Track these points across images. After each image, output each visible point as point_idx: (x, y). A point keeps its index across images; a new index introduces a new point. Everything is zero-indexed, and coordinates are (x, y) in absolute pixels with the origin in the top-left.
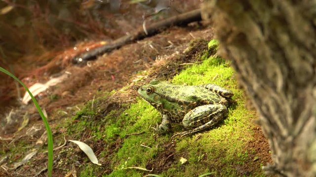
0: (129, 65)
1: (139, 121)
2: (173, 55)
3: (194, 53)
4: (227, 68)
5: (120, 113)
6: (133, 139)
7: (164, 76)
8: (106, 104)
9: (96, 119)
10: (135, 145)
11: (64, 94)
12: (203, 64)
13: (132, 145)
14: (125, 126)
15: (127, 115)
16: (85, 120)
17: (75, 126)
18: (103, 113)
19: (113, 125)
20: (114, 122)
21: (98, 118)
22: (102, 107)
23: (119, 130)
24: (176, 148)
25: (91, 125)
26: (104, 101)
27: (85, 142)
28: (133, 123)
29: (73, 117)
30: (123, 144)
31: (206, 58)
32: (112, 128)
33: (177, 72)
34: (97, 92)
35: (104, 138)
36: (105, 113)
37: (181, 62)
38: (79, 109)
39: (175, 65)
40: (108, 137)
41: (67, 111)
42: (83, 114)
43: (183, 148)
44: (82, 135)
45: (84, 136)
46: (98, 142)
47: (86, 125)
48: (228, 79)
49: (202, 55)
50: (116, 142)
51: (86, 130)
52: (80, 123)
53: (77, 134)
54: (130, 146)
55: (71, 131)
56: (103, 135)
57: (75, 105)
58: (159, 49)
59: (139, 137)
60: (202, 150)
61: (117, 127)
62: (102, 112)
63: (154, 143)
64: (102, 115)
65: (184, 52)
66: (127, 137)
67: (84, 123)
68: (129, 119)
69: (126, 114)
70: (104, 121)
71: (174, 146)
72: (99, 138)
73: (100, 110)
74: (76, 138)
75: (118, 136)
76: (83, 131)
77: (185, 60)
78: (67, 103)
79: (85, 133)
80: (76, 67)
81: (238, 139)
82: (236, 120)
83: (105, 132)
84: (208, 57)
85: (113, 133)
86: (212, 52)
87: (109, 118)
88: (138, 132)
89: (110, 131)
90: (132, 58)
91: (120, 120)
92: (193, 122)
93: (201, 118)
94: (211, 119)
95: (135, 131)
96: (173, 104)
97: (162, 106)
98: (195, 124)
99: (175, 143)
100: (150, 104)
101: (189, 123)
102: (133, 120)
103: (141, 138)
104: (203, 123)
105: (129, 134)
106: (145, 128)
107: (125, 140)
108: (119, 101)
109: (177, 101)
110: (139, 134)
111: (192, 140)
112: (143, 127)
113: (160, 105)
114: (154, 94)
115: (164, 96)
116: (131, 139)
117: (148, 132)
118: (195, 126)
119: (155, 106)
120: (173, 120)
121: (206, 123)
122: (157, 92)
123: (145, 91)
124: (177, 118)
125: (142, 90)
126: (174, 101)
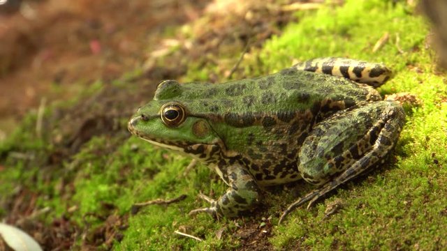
1: (171, 167)
4: (413, 18)
5: (117, 145)
6: (154, 217)
7: (238, 42)
9: (50, 162)
10: (160, 231)
12: (346, 5)
13: (149, 234)
14: (130, 181)
15: (136, 151)
16: (20, 165)
18: (69, 145)
19: (97, 178)
20: (101, 169)
21: (55, 159)
22: (66, 130)
23: (114, 193)
24: (271, 240)
25: (35, 179)
26: (72, 112)
27: (19, 227)
28: (152, 173)
30: (125, 229)
32: (96, 186)
35: (72, 214)
36: (74, 145)
40: (84, 210)
42: (14, 149)
43: (291, 240)
44: (10, 206)
45: (15, 208)
46: (57, 224)
47: (21, 180)
48: (416, 48)
50: (105, 224)
51: (21, 192)
52: (4, 173)
54: (144, 235)
56: (68, 206)
59: (170, 211)
60: (345, 244)
61: (110, 184)
62: (67, 142)
63: (211, 227)
64: (65, 151)
66: (136, 210)
67: (15, 173)
68: (141, 162)
70: (71, 167)
71: (268, 234)
72: (59, 216)
73: (59, 138)
75: (110, 207)
76: (15, 197)
82: (436, 162)
83: (75, 197)
85: (99, 199)
87: (86, 160)
88: (168, 198)
89: (89, 194)
91: (118, 163)
92: (333, 160)
93: (351, 144)
94: (373, 142)
95: (160, 194)
96: (249, 130)
97: (221, 146)
98: (339, 163)
99: (270, 226)
100: (181, 150)
101: (321, 166)
102: (152, 162)
103: (177, 213)
104: (358, 157)
105: (143, 204)
106: (187, 185)
107: (131, 219)
108: (114, 112)
109: (259, 118)
110: (169, 203)
111: (316, 216)
112: (180, 182)
113: (216, 144)
114: (191, 121)
115: (219, 117)
116: (148, 216)
117: (194, 197)
118: (338, 170)
119: (201, 151)
120: (255, 173)
121: (363, 155)
122: (195, 112)
123: (158, 120)
124: (268, 164)
125: (146, 119)
126: (248, 121)
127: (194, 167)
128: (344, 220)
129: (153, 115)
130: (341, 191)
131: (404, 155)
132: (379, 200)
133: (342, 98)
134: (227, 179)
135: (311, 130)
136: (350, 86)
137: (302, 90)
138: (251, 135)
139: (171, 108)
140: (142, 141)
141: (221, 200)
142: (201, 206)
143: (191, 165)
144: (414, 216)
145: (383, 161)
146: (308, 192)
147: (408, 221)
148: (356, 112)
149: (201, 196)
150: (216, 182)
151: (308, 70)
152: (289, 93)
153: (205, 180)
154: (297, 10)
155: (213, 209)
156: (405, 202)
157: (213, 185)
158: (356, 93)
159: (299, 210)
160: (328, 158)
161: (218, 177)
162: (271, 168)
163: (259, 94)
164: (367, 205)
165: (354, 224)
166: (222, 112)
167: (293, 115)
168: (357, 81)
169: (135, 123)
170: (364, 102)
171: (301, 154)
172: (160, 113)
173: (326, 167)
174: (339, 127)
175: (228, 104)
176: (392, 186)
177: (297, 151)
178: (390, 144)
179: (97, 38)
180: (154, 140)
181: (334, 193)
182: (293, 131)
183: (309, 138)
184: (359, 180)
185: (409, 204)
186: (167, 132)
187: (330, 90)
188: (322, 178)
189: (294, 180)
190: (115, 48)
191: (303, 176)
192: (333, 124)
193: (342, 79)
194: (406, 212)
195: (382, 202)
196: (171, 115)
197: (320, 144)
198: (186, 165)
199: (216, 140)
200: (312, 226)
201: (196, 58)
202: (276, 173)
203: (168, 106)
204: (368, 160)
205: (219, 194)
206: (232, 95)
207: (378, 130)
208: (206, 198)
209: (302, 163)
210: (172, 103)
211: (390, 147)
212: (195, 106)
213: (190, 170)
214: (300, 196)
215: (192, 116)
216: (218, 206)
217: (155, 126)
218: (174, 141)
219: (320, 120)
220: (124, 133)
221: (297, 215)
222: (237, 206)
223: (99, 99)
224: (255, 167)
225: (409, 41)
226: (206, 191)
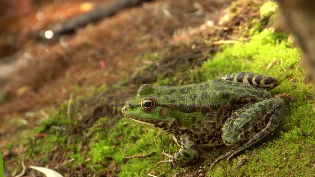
0: (129, 44)
1: (146, 136)
2: (203, 27)
3: (238, 24)
4: (291, 50)
5: (115, 122)
6: (136, 165)
7: (187, 62)
8: (92, 107)
9: (75, 132)
10: (139, 174)
11: (22, 90)
12: (251, 42)
13: (133, 175)
14: (122, 144)
15: (126, 126)
16: (57, 133)
17: (40, 143)
18: (87, 122)
19: (103, 142)
20: (105, 137)
21: (78, 130)
22: (85, 113)
23: (113, 150)
25: (66, 142)
26: (88, 103)
27: (56, 170)
28: (135, 139)
29: (36, 128)
30: (118, 172)
31: (257, 32)
32: (102, 147)
33: (209, 55)
34: (77, 88)
35: (87, 163)
36: (90, 122)
37: (216, 38)
38: (46, 116)
39: (204, 44)
40: (95, 161)
41: (27, 119)
42: (54, 124)
44: (51, 158)
45: (54, 159)
46: (78, 169)
47: (58, 142)
48: (292, 67)
49: (250, 27)
50: (107, 169)
51: (58, 149)
52: (48, 138)
53: (43, 157)
55: (33, 152)
56: (85, 158)
57: (39, 109)
58: (180, 17)
59: (146, 162)
61: (110, 145)
62: (85, 120)
63: (170, 172)
64: (84, 126)
65: (221, 22)
66: (125, 161)
67: (54, 138)
68: (129, 133)
69: (125, 123)
70: (88, 135)
71: (203, 176)
72: (80, 164)
73: (80, 118)
74: (41, 164)
75: (110, 159)
76: (54, 152)
77: (222, 36)
78: (26, 106)
79: (56, 155)
80: (41, 47)
81: (307, 165)
82: (304, 135)
83: (90, 153)
84: (261, 31)
85: (103, 154)
86: (267, 23)
87: (96, 131)
88: (144, 154)
89: (98, 151)
90: (134, 32)
91: (115, 133)
92: (243, 133)
93: (254, 124)
94: (267, 123)
95: (139, 152)
96: (193, 114)
97: (177, 123)
98: (246, 135)
99: (204, 171)
100: (153, 125)
101: (236, 136)
102: (135, 133)
103: (149, 163)
104: (257, 131)
105: (130, 157)
106: (156, 147)
107: (122, 166)
108: (113, 103)
109: (199, 108)
110: (145, 157)
111: (232, 166)
112: (151, 145)
113: (174, 122)
114: (159, 108)
115: (175, 106)
116: (132, 165)
117: (160, 154)
118: (246, 139)
119: (164, 126)
120: (196, 139)
121: (260, 130)
122: (162, 103)
123: (139, 108)
124: (204, 135)
125: (132, 107)
126: (193, 109)
127: (160, 136)
128: (249, 169)
129: (136, 104)
130: (247, 151)
131: (285, 131)
132: (269, 157)
133: (248, 96)
134: (180, 143)
135: (230, 115)
136: (254, 89)
137: (225, 91)
138: (194, 117)
139: (147, 101)
140: (130, 120)
141: (176, 155)
142: (164, 159)
143: (158, 135)
144: (290, 167)
145: (272, 134)
146: (228, 151)
147: (287, 170)
148: (257, 104)
149: (164, 153)
150: (173, 145)
151: (229, 79)
152: (217, 93)
153: (166, 143)
154: (223, 44)
155: (172, 161)
156: (285, 159)
157: (171, 147)
158: (257, 94)
159: (222, 162)
160: (240, 131)
161: (174, 142)
162: (206, 137)
163: (199, 93)
164: (262, 160)
165: (254, 171)
166: (178, 103)
167: (219, 106)
168: (257, 86)
169: (126, 109)
170: (262, 99)
171: (224, 129)
172: (141, 103)
173: (239, 137)
174: (246, 113)
175: (181, 98)
176: (278, 149)
177: (221, 127)
178: (277, 124)
179: (104, 60)
180: (137, 119)
181: (243, 152)
182: (219, 115)
183: (229, 119)
184: (257, 145)
185: (287, 160)
186: (144, 115)
187: (242, 91)
188: (236, 143)
189: (219, 144)
190: (115, 65)
191: (225, 142)
192: (243, 111)
193: (249, 85)
194: (286, 164)
195: (271, 158)
196: (147, 105)
197: (235, 123)
198: (155, 134)
199: (174, 120)
200: (229, 172)
201: (162, 71)
202: (209, 140)
203: (146, 99)
204: (263, 134)
205: (174, 152)
206: (183, 94)
207: (269, 115)
208: (167, 155)
209: (224, 134)
210: (148, 98)
211: (277, 126)
212: (161, 100)
213: (158, 138)
214: (223, 154)
215: (159, 105)
216: (174, 159)
217: (138, 111)
218: (148, 120)
219: (235, 109)
220: (119, 115)
221: (221, 165)
222: (185, 159)
223: (104, 95)
224: (196, 136)
225: (289, 63)
226: (167, 151)
